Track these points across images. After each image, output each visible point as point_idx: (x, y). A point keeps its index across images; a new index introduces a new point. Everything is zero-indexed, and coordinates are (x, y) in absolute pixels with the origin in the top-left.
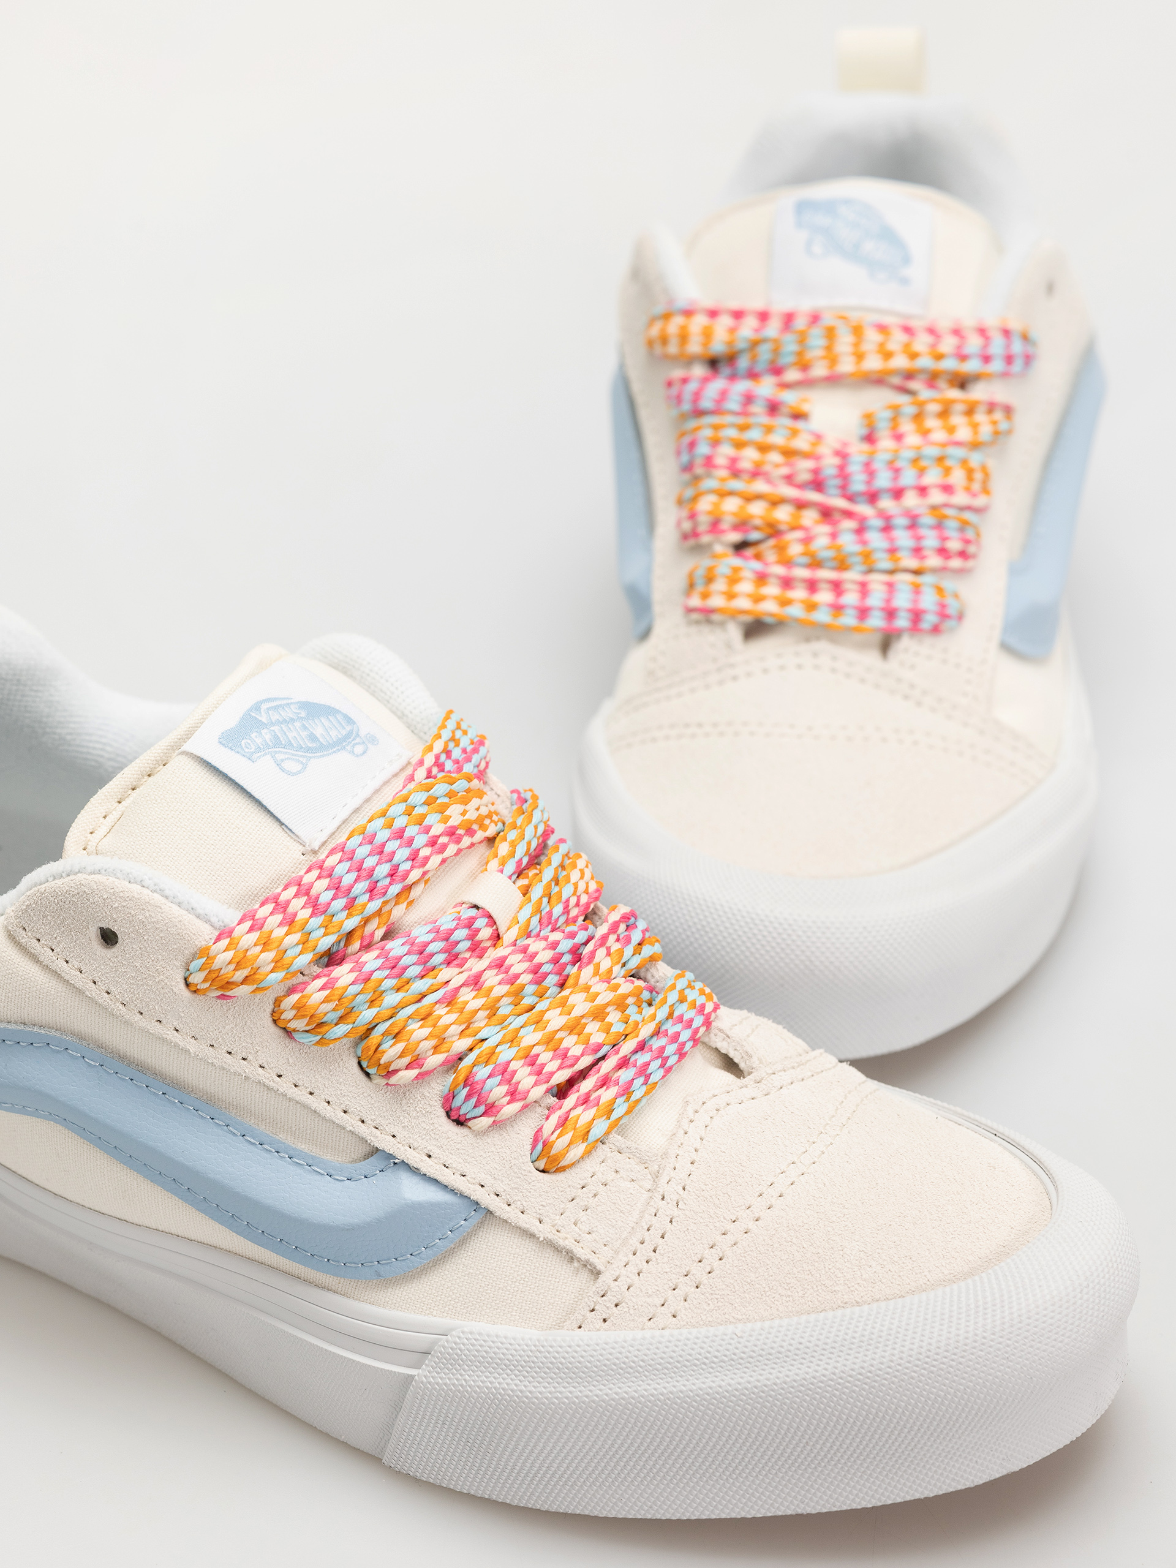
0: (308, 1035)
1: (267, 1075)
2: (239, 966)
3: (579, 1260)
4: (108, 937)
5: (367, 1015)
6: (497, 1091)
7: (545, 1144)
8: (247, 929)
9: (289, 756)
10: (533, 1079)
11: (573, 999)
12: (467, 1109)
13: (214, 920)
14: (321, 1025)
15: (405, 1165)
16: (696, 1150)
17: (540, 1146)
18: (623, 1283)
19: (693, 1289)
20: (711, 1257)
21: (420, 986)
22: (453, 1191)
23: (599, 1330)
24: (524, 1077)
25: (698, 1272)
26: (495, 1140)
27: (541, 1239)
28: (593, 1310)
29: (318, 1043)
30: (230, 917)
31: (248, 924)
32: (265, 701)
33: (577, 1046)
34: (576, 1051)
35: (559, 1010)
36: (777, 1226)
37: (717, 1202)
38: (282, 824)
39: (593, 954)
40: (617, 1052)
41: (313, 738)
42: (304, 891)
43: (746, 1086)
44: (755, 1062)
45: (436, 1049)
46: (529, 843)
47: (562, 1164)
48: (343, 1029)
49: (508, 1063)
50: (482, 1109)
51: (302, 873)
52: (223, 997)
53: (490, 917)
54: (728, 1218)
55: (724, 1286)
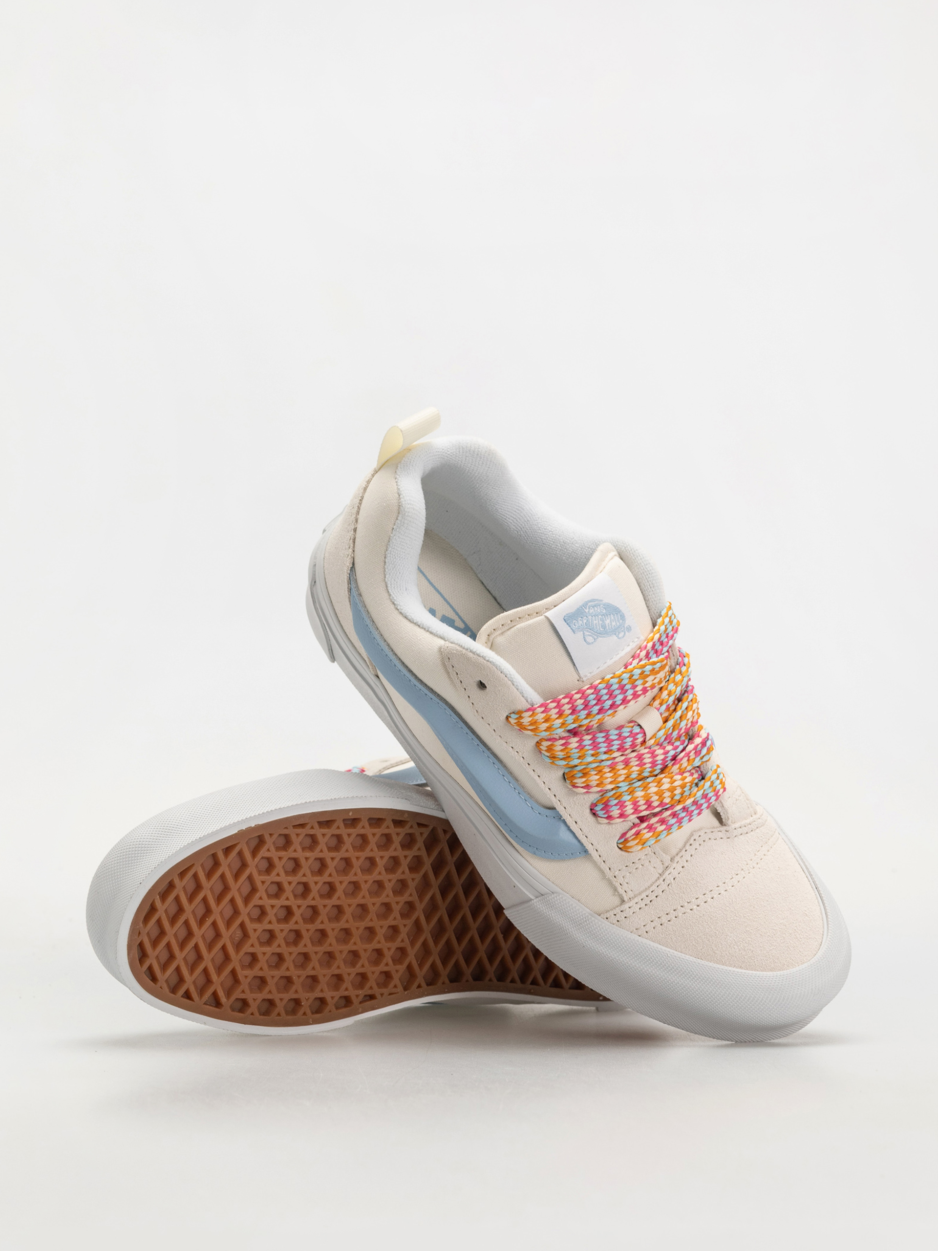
0: (548, 758)
1: (524, 762)
2: (531, 724)
3: (618, 893)
4: (482, 686)
5: (576, 762)
6: (615, 812)
7: (626, 840)
8: (541, 711)
9: (590, 634)
10: (633, 811)
11: (664, 780)
12: (601, 813)
13: (529, 700)
14: (554, 757)
15: (564, 822)
16: (687, 861)
17: (623, 840)
18: (631, 911)
19: (659, 925)
20: (673, 914)
21: (604, 757)
22: (579, 841)
23: (614, 924)
24: (629, 809)
25: (664, 919)
26: (605, 827)
27: (607, 877)
28: (615, 915)
29: (551, 763)
30: (538, 700)
31: (543, 709)
32: (590, 601)
33: (657, 802)
34: (656, 804)
35: (656, 784)
36: (705, 913)
37: (685, 891)
38: (574, 665)
39: (682, 759)
40: (673, 809)
41: (604, 627)
42: (572, 701)
43: (721, 831)
44: (729, 822)
45: (598, 785)
46: (676, 695)
47: (629, 850)
48: (563, 763)
49: (625, 802)
50: (606, 816)
51: (574, 692)
52: (520, 730)
53: (645, 733)
54: (686, 901)
55: (672, 930)
